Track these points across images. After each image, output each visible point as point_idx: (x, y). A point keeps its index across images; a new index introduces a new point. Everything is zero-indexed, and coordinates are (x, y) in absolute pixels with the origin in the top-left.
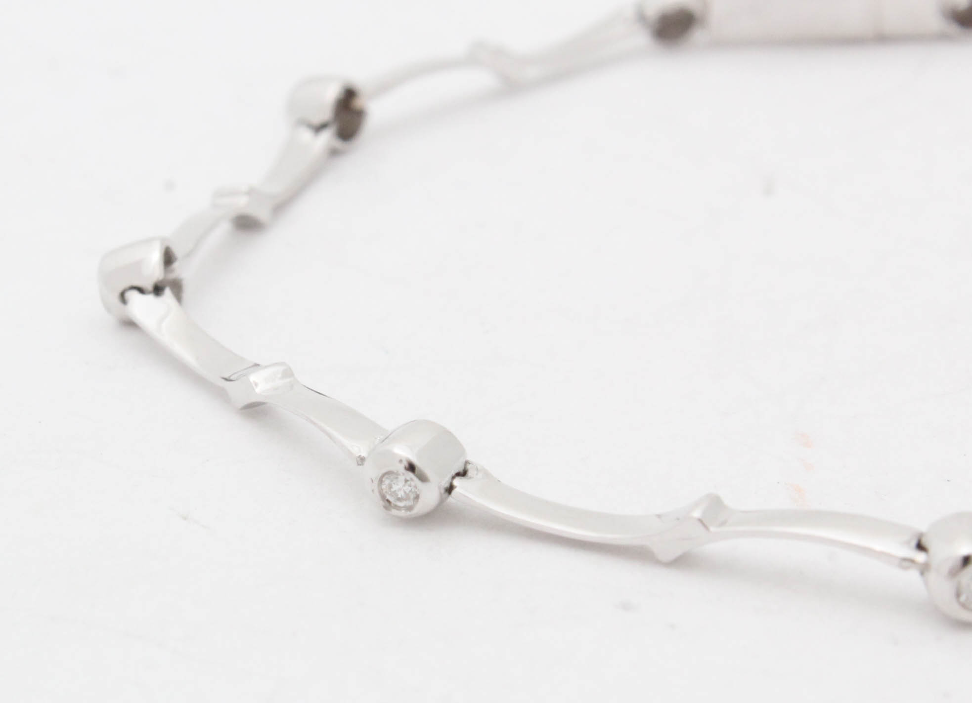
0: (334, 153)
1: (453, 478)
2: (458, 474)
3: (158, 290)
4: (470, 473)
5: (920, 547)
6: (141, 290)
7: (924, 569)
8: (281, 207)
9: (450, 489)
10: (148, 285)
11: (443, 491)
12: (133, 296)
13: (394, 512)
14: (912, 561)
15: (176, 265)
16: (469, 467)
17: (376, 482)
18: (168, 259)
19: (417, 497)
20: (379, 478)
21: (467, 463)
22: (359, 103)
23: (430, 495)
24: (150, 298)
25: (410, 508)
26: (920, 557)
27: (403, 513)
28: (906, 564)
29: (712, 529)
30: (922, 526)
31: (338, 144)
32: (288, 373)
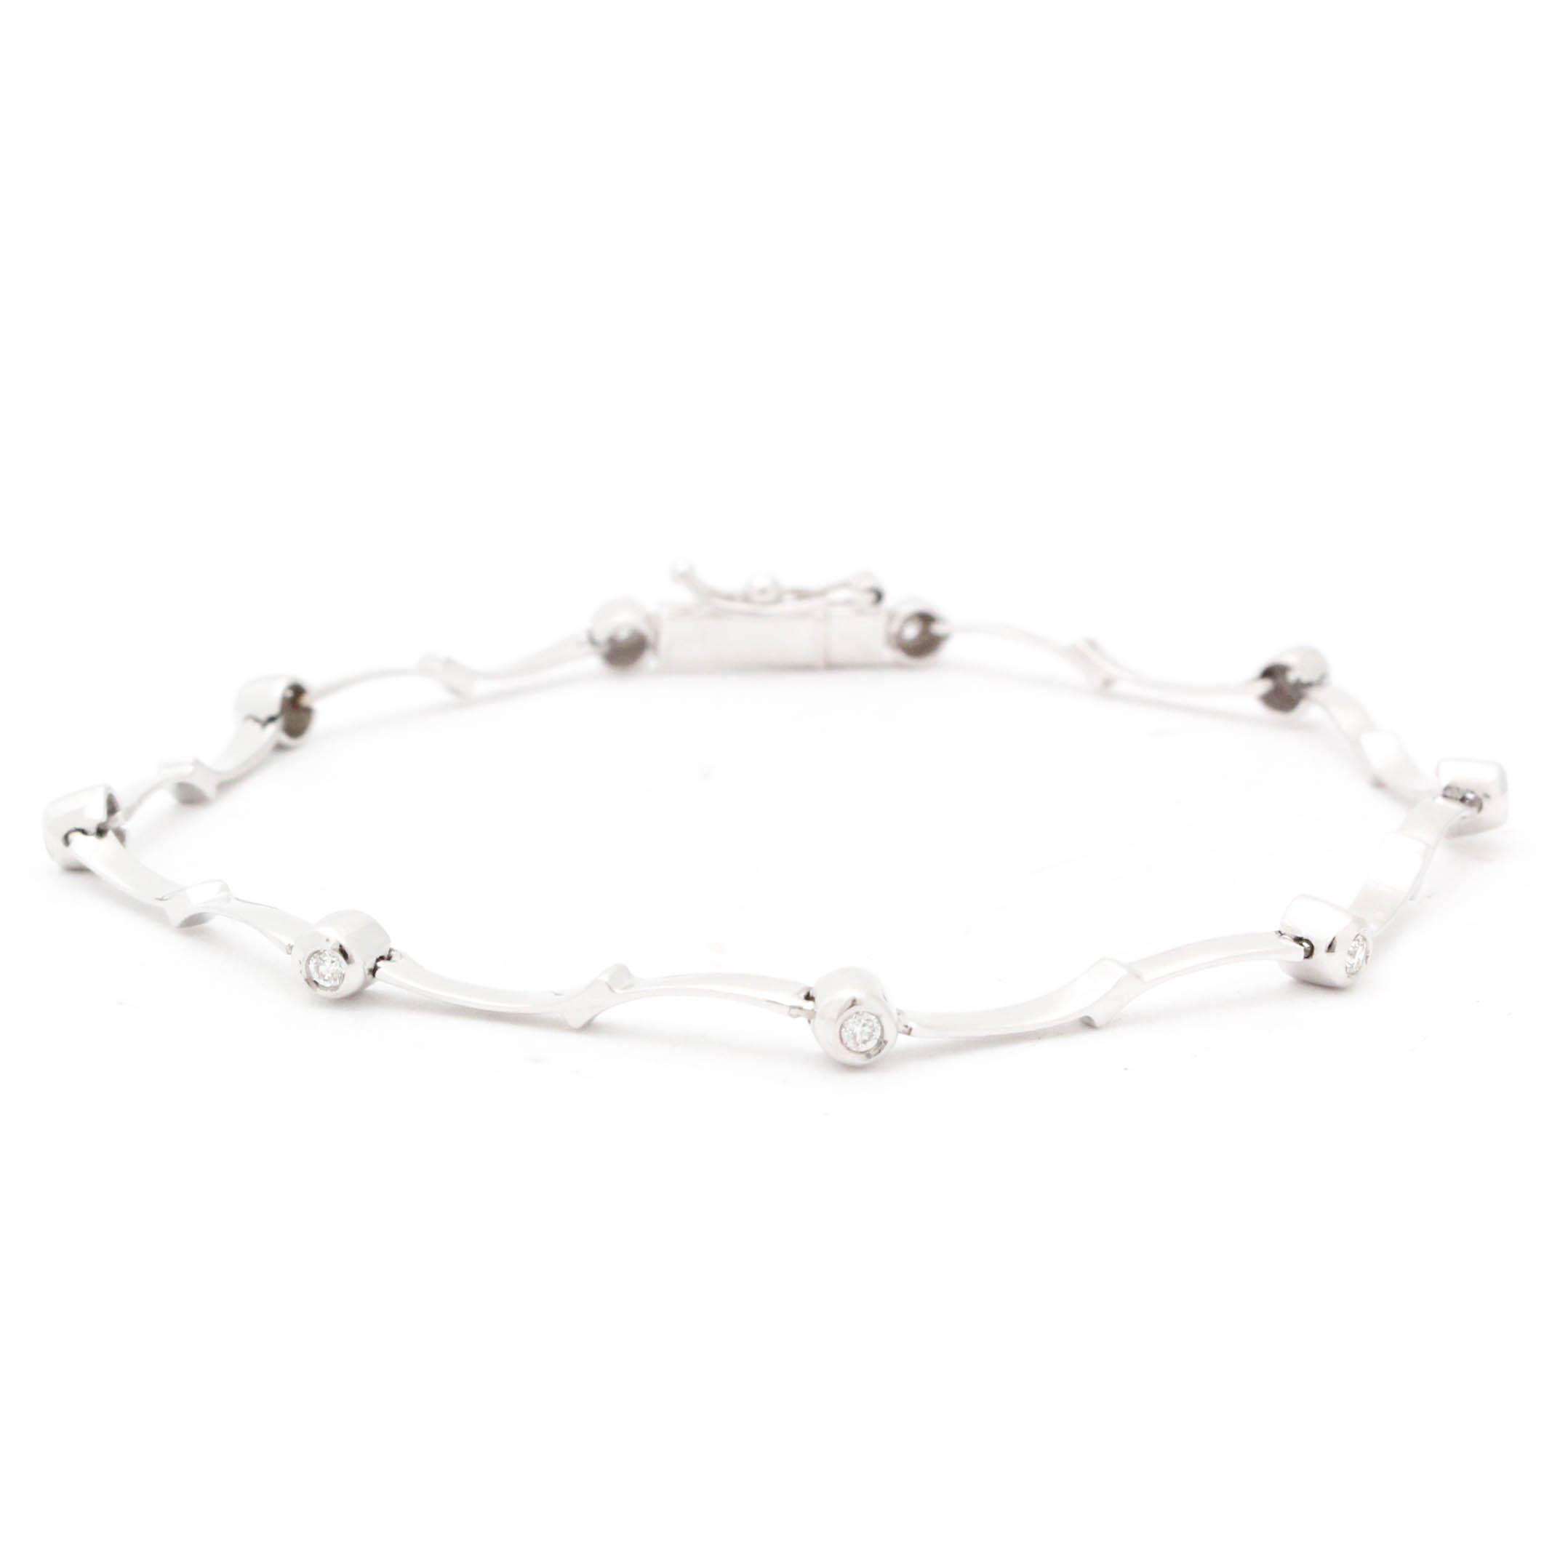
0: (280, 747)
1: (378, 960)
2: (382, 958)
3: (101, 832)
4: (393, 959)
5: (808, 997)
6: (84, 832)
7: (811, 1016)
8: (225, 786)
9: (373, 971)
10: (92, 827)
11: (367, 972)
12: (76, 837)
13: (320, 992)
14: (800, 1008)
15: (119, 815)
16: (392, 953)
17: (304, 963)
18: (112, 808)
19: (342, 977)
20: (306, 959)
21: (391, 950)
22: (306, 701)
23: (354, 975)
24: (93, 839)
25: (335, 988)
26: (809, 1005)
27: (329, 994)
28: (795, 1012)
29: (617, 991)
30: (810, 983)
31: (285, 739)
32: (225, 888)
